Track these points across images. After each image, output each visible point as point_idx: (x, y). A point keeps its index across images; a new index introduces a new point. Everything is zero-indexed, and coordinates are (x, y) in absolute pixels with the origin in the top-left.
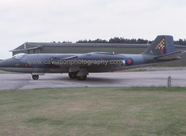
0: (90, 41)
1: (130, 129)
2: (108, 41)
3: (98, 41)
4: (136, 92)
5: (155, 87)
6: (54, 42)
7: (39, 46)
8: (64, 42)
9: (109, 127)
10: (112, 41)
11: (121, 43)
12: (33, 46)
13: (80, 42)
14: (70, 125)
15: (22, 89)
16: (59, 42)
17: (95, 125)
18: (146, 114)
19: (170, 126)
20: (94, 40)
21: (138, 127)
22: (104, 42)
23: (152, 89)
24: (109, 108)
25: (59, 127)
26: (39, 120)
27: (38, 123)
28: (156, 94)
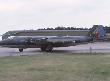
0: (44, 29)
1: (76, 72)
2: (54, 29)
3: (49, 29)
4: (74, 56)
5: (84, 53)
6: (24, 30)
7: (17, 32)
8: (30, 30)
9: (66, 71)
10: (56, 29)
11: (62, 30)
12: (14, 33)
13: (39, 30)
14: (47, 71)
15: (13, 56)
16: (27, 30)
17: (59, 71)
18: (82, 66)
19: (94, 70)
20: (47, 28)
21: (79, 71)
22: (52, 29)
23: (82, 54)
24: (63, 63)
25: (42, 72)
26: (32, 69)
27: (32, 70)
28: (85, 56)
